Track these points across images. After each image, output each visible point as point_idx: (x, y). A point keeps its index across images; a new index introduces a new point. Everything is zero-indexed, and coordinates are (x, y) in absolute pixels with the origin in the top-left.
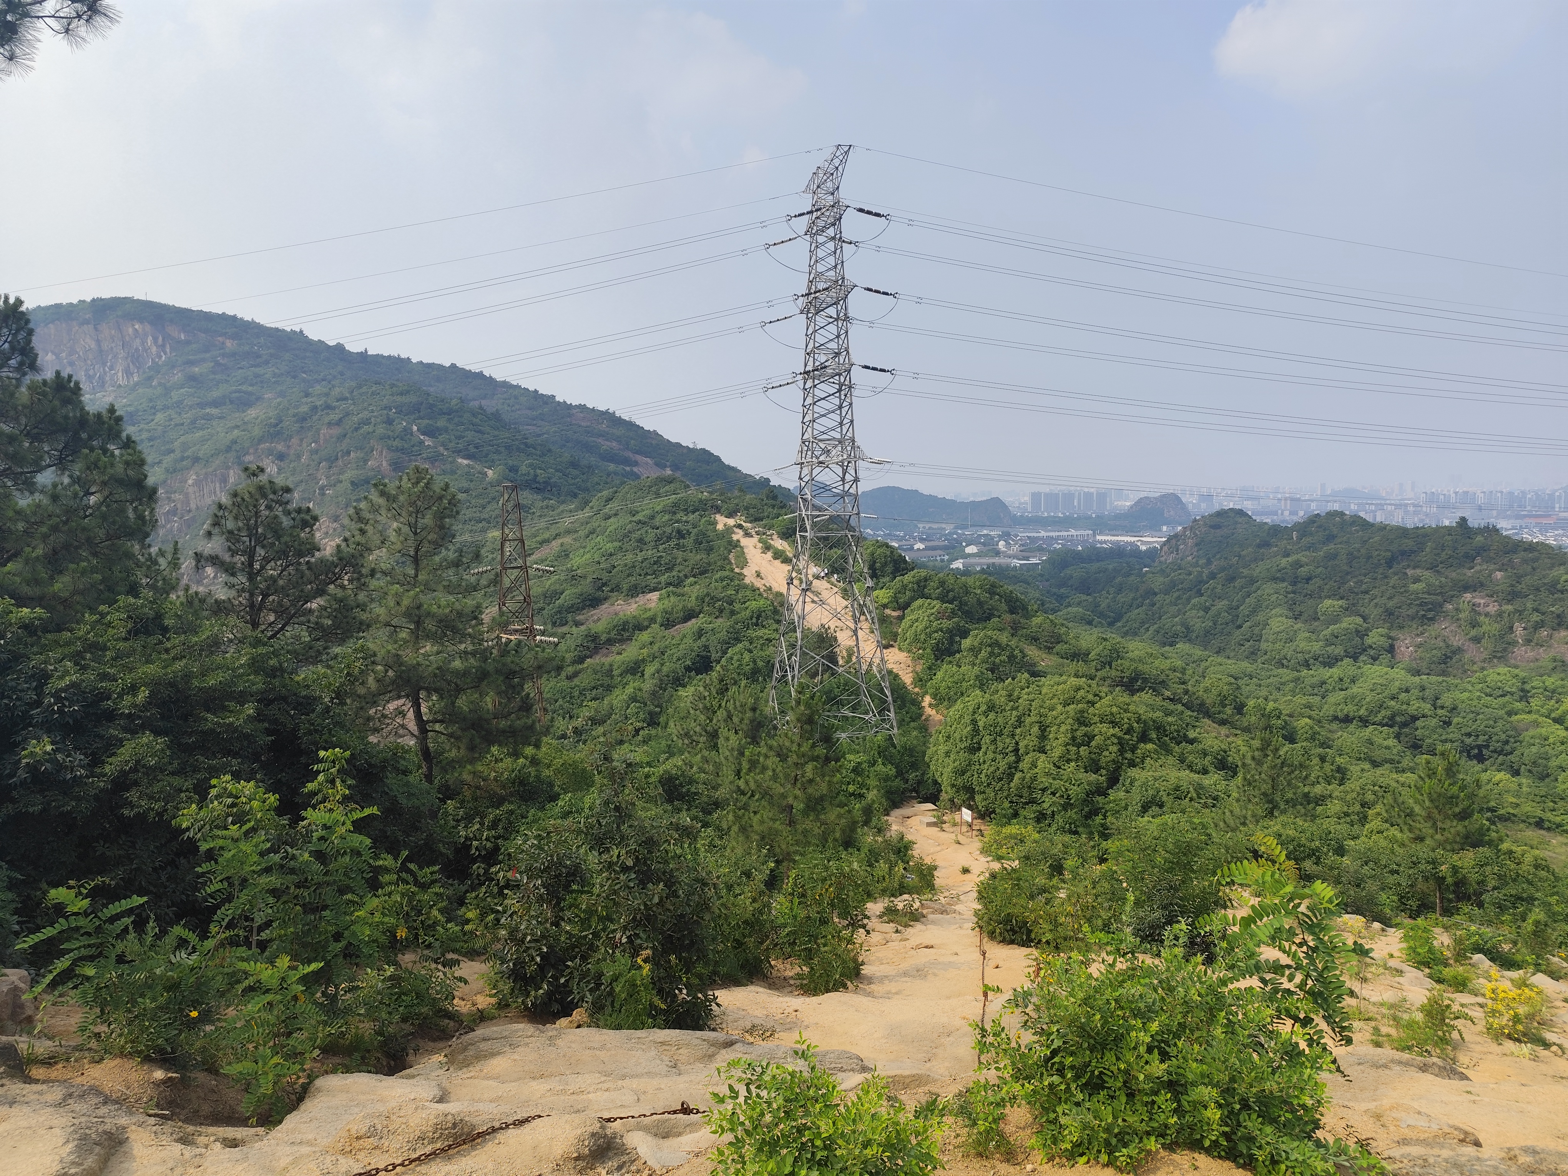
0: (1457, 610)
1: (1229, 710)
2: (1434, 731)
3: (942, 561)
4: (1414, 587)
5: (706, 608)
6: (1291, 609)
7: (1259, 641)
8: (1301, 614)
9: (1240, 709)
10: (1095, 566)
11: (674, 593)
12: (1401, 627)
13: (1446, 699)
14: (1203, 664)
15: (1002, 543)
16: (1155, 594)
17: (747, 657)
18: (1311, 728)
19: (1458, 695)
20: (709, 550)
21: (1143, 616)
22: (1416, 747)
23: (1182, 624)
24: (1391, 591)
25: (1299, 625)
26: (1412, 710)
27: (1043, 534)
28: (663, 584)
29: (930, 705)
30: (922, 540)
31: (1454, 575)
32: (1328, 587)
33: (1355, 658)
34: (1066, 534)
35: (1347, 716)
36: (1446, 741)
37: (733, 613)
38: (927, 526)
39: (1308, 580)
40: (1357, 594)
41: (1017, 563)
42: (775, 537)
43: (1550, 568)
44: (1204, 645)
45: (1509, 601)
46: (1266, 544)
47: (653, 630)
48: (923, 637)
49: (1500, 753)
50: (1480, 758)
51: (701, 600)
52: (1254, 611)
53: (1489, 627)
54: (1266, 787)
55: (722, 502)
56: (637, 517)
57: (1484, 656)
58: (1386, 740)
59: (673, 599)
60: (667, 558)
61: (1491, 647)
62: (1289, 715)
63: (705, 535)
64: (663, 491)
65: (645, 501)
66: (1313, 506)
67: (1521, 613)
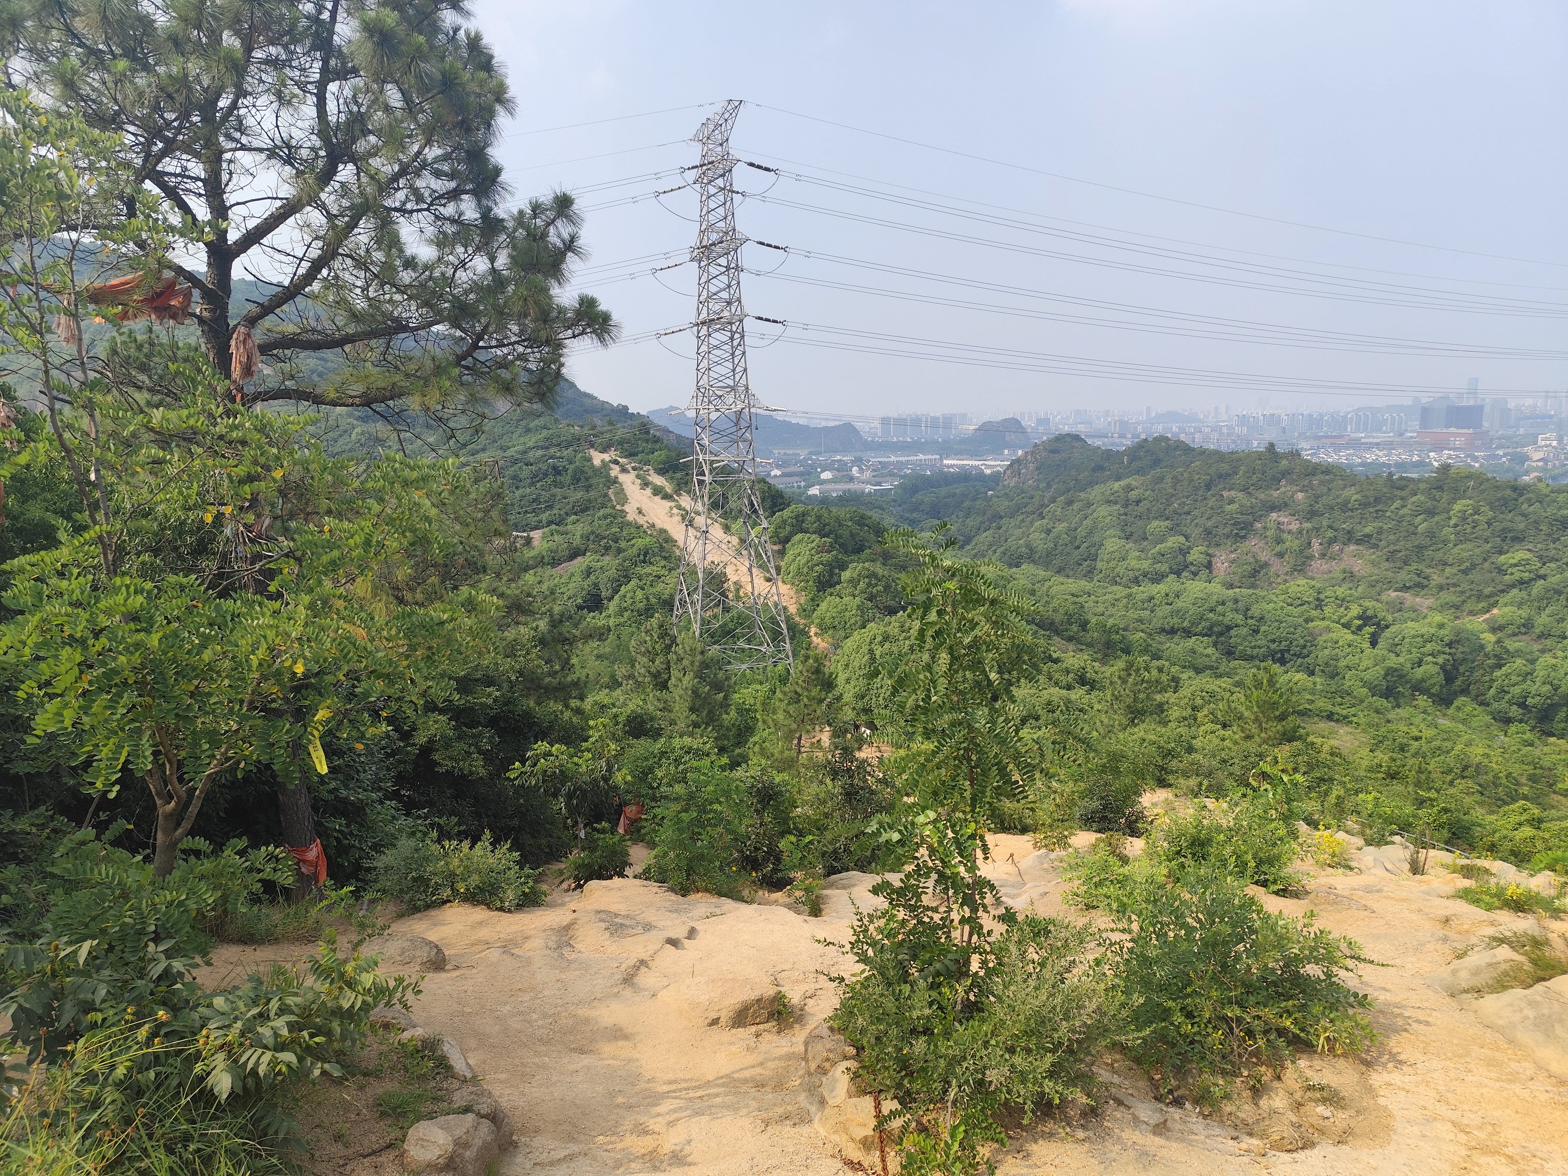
0: (1265, 528)
1: (1075, 628)
2: (1245, 639)
3: (799, 487)
4: (1229, 508)
5: (591, 546)
6: (1123, 530)
7: (1095, 560)
8: (1131, 534)
9: (1084, 625)
10: (943, 491)
11: (557, 532)
12: (1218, 545)
13: (1255, 610)
14: (1047, 584)
15: (855, 469)
16: (1001, 518)
17: (640, 594)
18: (1145, 641)
19: (1264, 605)
20: (588, 488)
21: (990, 539)
22: (1230, 653)
23: (1027, 546)
24: (1210, 512)
25: (1131, 545)
26: (1227, 621)
27: (893, 459)
28: (544, 522)
29: (816, 634)
30: (778, 467)
31: (1263, 496)
32: (1155, 508)
33: (1178, 573)
34: (914, 458)
35: (1173, 628)
36: (1254, 647)
37: (620, 551)
38: (782, 452)
39: (1138, 502)
40: (1180, 515)
41: (869, 488)
42: (652, 472)
43: (1343, 489)
44: (1047, 565)
45: (1308, 520)
46: (1100, 468)
47: (539, 569)
48: (805, 570)
49: (1299, 656)
50: (1282, 662)
51: (586, 538)
52: (1090, 533)
53: (1291, 543)
54: (1129, 701)
55: (595, 436)
56: (509, 453)
57: (1286, 569)
58: (1205, 648)
59: (556, 537)
60: (545, 495)
61: (1292, 561)
62: (1125, 630)
63: (582, 472)
64: (532, 425)
65: (515, 436)
66: (1140, 429)
67: (1318, 530)
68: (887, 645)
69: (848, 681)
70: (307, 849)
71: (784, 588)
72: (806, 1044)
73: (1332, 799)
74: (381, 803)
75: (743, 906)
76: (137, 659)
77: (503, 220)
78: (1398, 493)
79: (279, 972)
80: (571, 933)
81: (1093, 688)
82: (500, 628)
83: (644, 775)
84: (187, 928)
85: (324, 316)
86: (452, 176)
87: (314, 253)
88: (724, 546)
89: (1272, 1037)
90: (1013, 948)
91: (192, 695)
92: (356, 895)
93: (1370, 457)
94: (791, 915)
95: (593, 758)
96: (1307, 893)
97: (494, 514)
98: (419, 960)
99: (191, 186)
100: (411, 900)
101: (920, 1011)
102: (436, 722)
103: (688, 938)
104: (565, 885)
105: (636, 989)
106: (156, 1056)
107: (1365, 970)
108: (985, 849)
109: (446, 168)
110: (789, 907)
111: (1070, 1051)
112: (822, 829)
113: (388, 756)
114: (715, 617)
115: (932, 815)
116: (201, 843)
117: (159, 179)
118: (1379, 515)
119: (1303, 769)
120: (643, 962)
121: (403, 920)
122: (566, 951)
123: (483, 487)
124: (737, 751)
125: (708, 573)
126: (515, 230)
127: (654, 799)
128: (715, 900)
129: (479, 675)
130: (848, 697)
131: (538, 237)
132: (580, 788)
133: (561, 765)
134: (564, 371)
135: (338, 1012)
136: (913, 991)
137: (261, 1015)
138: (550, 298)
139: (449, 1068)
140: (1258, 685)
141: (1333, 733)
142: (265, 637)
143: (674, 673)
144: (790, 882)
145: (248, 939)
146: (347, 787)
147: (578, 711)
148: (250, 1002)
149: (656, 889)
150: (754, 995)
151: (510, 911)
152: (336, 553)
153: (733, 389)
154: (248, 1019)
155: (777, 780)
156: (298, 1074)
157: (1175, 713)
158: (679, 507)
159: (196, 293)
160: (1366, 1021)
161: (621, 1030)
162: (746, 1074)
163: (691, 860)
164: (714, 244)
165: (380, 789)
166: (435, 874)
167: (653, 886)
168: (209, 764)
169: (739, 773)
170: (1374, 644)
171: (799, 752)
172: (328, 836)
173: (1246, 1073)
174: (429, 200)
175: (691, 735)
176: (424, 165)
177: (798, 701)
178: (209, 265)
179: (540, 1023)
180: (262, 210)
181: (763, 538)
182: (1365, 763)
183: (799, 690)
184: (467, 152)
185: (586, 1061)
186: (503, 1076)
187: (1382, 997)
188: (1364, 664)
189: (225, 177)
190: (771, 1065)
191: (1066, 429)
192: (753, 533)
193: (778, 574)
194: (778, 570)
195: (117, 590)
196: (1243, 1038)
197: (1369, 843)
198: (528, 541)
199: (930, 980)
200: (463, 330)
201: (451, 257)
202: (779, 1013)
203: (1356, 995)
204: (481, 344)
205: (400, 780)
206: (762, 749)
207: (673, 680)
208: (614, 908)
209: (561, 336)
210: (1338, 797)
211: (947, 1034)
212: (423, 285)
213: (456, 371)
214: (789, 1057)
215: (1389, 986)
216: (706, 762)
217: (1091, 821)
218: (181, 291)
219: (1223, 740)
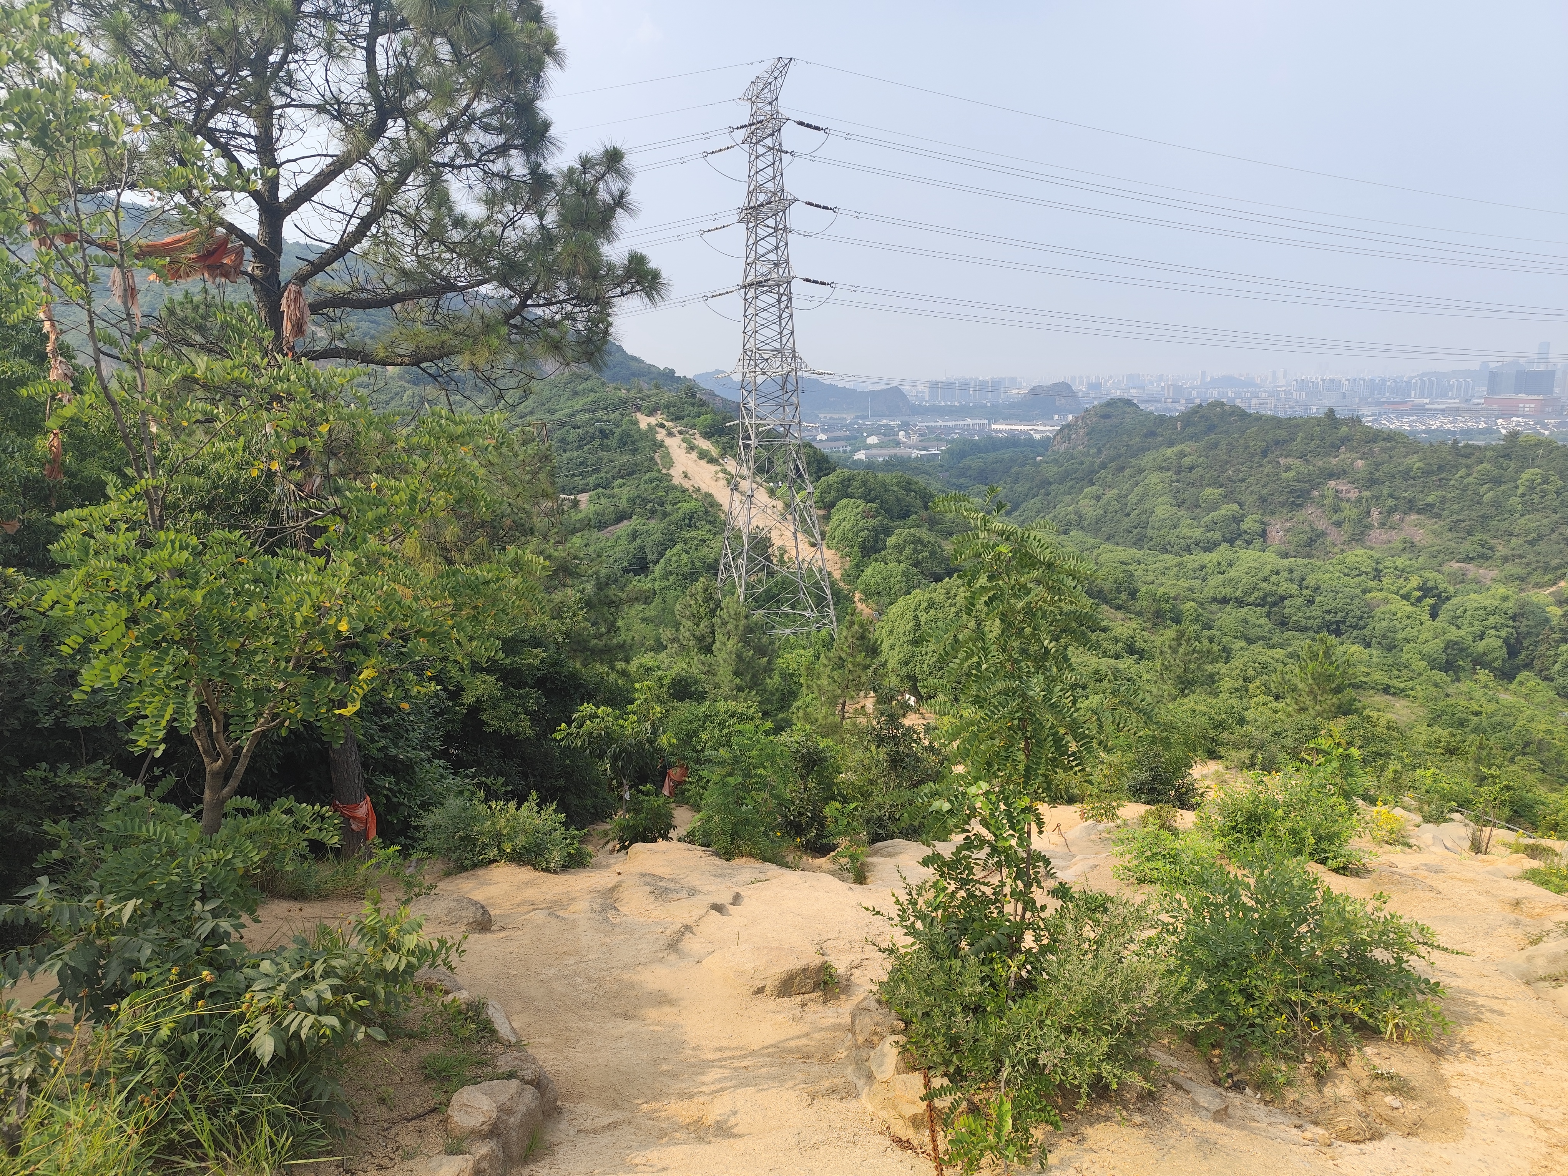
0: (1322, 496)
1: (1124, 596)
2: (1299, 609)
3: (845, 452)
4: (1285, 475)
5: (637, 510)
6: (1175, 497)
7: (1146, 527)
8: (1184, 502)
9: (1133, 594)
10: (992, 456)
11: (604, 495)
12: (1273, 513)
13: (1311, 581)
14: (1096, 552)
15: (902, 433)
16: (1050, 484)
17: (685, 558)
18: (1196, 610)
19: (1320, 575)
20: (634, 451)
21: (1039, 505)
22: (1283, 624)
23: (1076, 513)
24: (1265, 479)
25: (1182, 512)
26: (1281, 591)
27: (941, 423)
28: (591, 485)
29: (860, 600)
30: (824, 431)
31: (1321, 463)
32: (1208, 475)
33: (1231, 542)
34: (962, 423)
35: (1225, 597)
36: (1309, 618)
37: (665, 514)
38: (828, 416)
39: (1191, 469)
40: (1235, 482)
41: (915, 453)
42: (697, 436)
43: (1405, 457)
44: (1096, 532)
45: (1368, 488)
46: (1152, 434)
47: (586, 532)
48: (850, 535)
49: (1355, 627)
50: (1338, 633)
51: (632, 501)
52: (1141, 500)
53: (1350, 512)
54: (1179, 671)
55: (642, 399)
56: (556, 416)
57: (1344, 538)
58: (1259, 619)
59: (603, 501)
60: (592, 458)
61: (1350, 531)
62: (1175, 599)
63: (629, 435)
64: (580, 388)
65: (562, 399)
66: (1194, 393)
67: (1377, 498)
68: (932, 612)
69: (892, 647)
70: (358, 805)
71: (828, 554)
72: (853, 1016)
73: (1389, 774)
74: (430, 761)
75: (788, 872)
76: (182, 615)
77: (551, 176)
78: (1464, 461)
79: (325, 932)
80: (616, 895)
81: (1141, 658)
82: (548, 590)
83: (688, 738)
84: (234, 887)
85: (374, 275)
86: (500, 130)
87: (364, 211)
88: (769, 511)
89: (1338, 1023)
90: (1069, 926)
91: (238, 653)
92: (405, 853)
93: (1434, 424)
94: (835, 882)
95: (639, 721)
96: (1368, 872)
97: (542, 476)
98: (465, 921)
99: (242, 141)
100: (459, 859)
101: (971, 988)
102: (484, 682)
103: (733, 904)
104: (610, 846)
105: (682, 955)
106: (201, 1018)
107: (1436, 956)
108: (1040, 824)
109: (495, 122)
110: (833, 873)
111: (1129, 1033)
112: (866, 795)
113: (437, 715)
114: (760, 581)
115: (984, 786)
116: (249, 802)
117: (211, 136)
118: (1442, 484)
119: (1359, 743)
120: (687, 928)
121: (450, 879)
122: (611, 915)
123: (531, 449)
124: (781, 715)
125: (753, 537)
126: (564, 188)
127: (698, 761)
128: (759, 865)
129: (526, 636)
130: (892, 664)
131: (587, 193)
132: (625, 750)
133: (606, 727)
134: (612, 330)
135: (383, 974)
136: (963, 967)
137: (305, 977)
138: (600, 255)
139: (494, 1032)
140: (1314, 656)
141: (1389, 707)
142: (309, 594)
143: (719, 637)
144: (834, 847)
145: (299, 894)
146: (396, 746)
147: (624, 673)
148: (295, 964)
149: (701, 853)
150: (800, 965)
151: (555, 872)
152: (382, 510)
153: (780, 352)
154: (292, 983)
155: (822, 745)
156: (342, 1038)
157: (1227, 684)
158: (725, 471)
159: (248, 251)
160: (1438, 1009)
161: (665, 995)
162: (792, 1044)
163: (735, 824)
164: (762, 205)
165: (429, 748)
166: (482, 834)
167: (698, 850)
168: (255, 722)
169: (784, 737)
170: (1434, 615)
171: (843, 718)
172: (378, 794)
173: (1310, 1059)
174: (477, 156)
175: (735, 698)
176: (473, 119)
177: (842, 667)
178: (261, 222)
179: (585, 987)
180: (314, 167)
181: (808, 503)
182: (1423, 738)
183: (843, 656)
184: (516, 104)
185: (630, 1026)
186: (548, 1040)
187: (1454, 983)
188: (1423, 637)
189: (276, 133)
190: (817, 1036)
191: (1119, 394)
192: (798, 498)
193: (823, 539)
194: (823, 535)
195: (163, 546)
196: (1308, 1023)
197: (1427, 820)
198: (576, 504)
199: (982, 956)
200: (511, 288)
201: (500, 216)
202: (825, 983)
203: (1427, 982)
204: (529, 302)
205: (448, 738)
206: (806, 714)
207: (717, 644)
208: (659, 871)
209: (610, 294)
210: (1395, 772)
211: (1000, 1013)
212: (472, 243)
213: (505, 330)
214: (836, 1028)
215: (1460, 972)
216: (749, 726)
217: (1138, 792)
218: (233, 250)
219: (1276, 712)
